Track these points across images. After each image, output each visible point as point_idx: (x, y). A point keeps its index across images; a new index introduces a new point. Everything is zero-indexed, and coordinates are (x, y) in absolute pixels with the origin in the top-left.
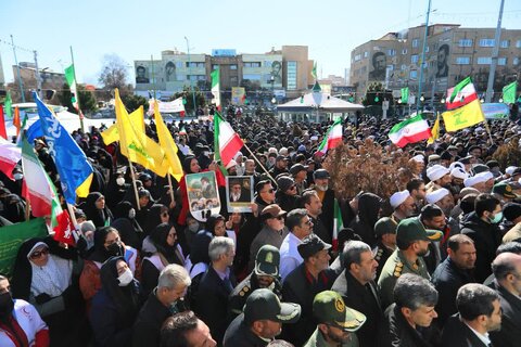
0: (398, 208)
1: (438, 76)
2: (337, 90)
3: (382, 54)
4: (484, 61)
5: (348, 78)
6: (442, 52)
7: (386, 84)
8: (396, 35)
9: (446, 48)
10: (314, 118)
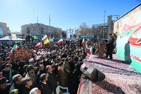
0: (31, 62)
1: (42, 33)
2: (18, 36)
3: (29, 28)
4: (49, 31)
5: (21, 33)
6: (42, 29)
7: (30, 35)
8: (32, 24)
9: (42, 28)
10: (10, 43)
